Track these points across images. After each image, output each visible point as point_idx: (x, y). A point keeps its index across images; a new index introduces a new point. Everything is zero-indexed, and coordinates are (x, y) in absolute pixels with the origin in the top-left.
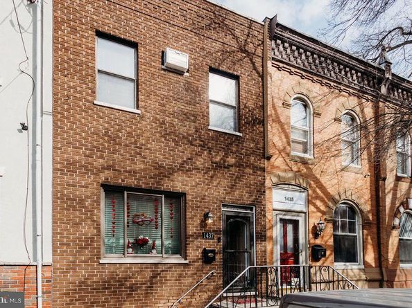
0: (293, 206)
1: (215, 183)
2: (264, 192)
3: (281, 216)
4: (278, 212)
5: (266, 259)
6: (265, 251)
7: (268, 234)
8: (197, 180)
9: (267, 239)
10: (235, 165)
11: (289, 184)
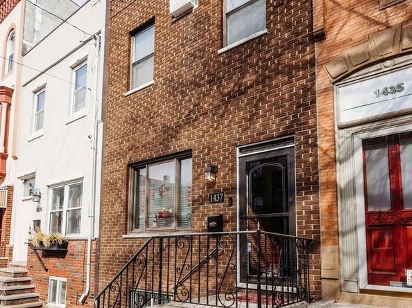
0: (400, 104)
1: (226, 122)
2: (314, 101)
3: (364, 135)
4: (356, 129)
5: (317, 227)
6: (316, 211)
7: (323, 177)
8: (205, 128)
9: (321, 188)
10: (257, 82)
11: (383, 60)
